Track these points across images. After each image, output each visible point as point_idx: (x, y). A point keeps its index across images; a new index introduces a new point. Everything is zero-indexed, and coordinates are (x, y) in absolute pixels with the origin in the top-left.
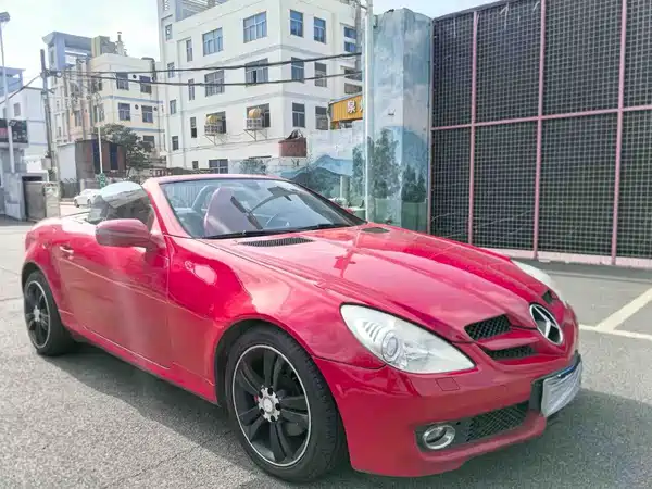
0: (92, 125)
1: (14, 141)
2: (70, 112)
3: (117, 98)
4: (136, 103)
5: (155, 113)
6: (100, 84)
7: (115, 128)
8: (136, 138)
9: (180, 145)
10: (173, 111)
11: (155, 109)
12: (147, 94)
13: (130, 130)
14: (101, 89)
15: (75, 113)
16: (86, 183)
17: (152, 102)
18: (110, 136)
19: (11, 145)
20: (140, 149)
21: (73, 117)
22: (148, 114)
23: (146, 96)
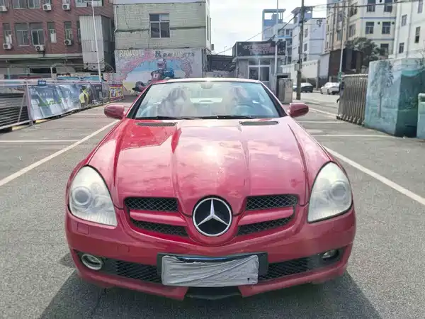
0: (347, 39)
1: (278, 54)
2: (335, 31)
3: (365, 18)
4: (378, 20)
5: (392, 26)
6: (356, 10)
7: (361, 39)
8: (374, 46)
9: (405, 50)
10: (404, 23)
11: (393, 23)
12: (389, 13)
13: (370, 40)
14: (356, 13)
15: (338, 31)
16: (332, 78)
17: (390, 18)
18: (357, 46)
19: (276, 57)
20: (376, 53)
21: (336, 35)
22: (386, 28)
23: (387, 14)
